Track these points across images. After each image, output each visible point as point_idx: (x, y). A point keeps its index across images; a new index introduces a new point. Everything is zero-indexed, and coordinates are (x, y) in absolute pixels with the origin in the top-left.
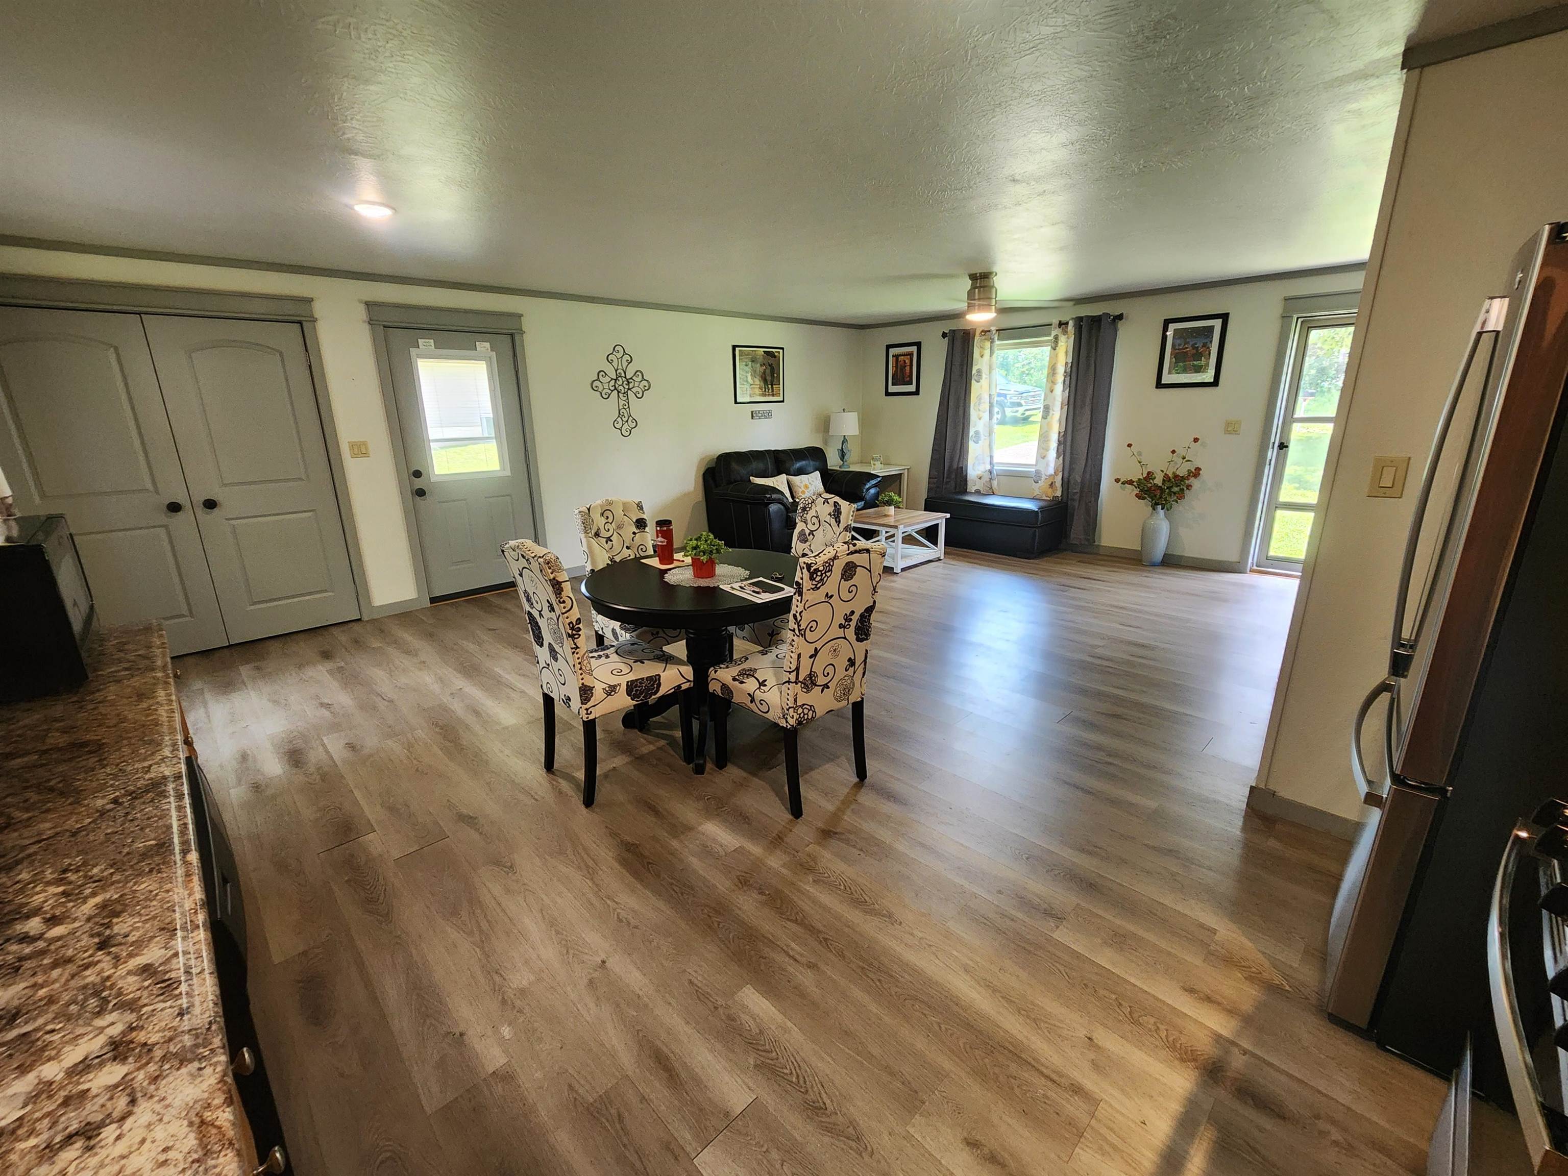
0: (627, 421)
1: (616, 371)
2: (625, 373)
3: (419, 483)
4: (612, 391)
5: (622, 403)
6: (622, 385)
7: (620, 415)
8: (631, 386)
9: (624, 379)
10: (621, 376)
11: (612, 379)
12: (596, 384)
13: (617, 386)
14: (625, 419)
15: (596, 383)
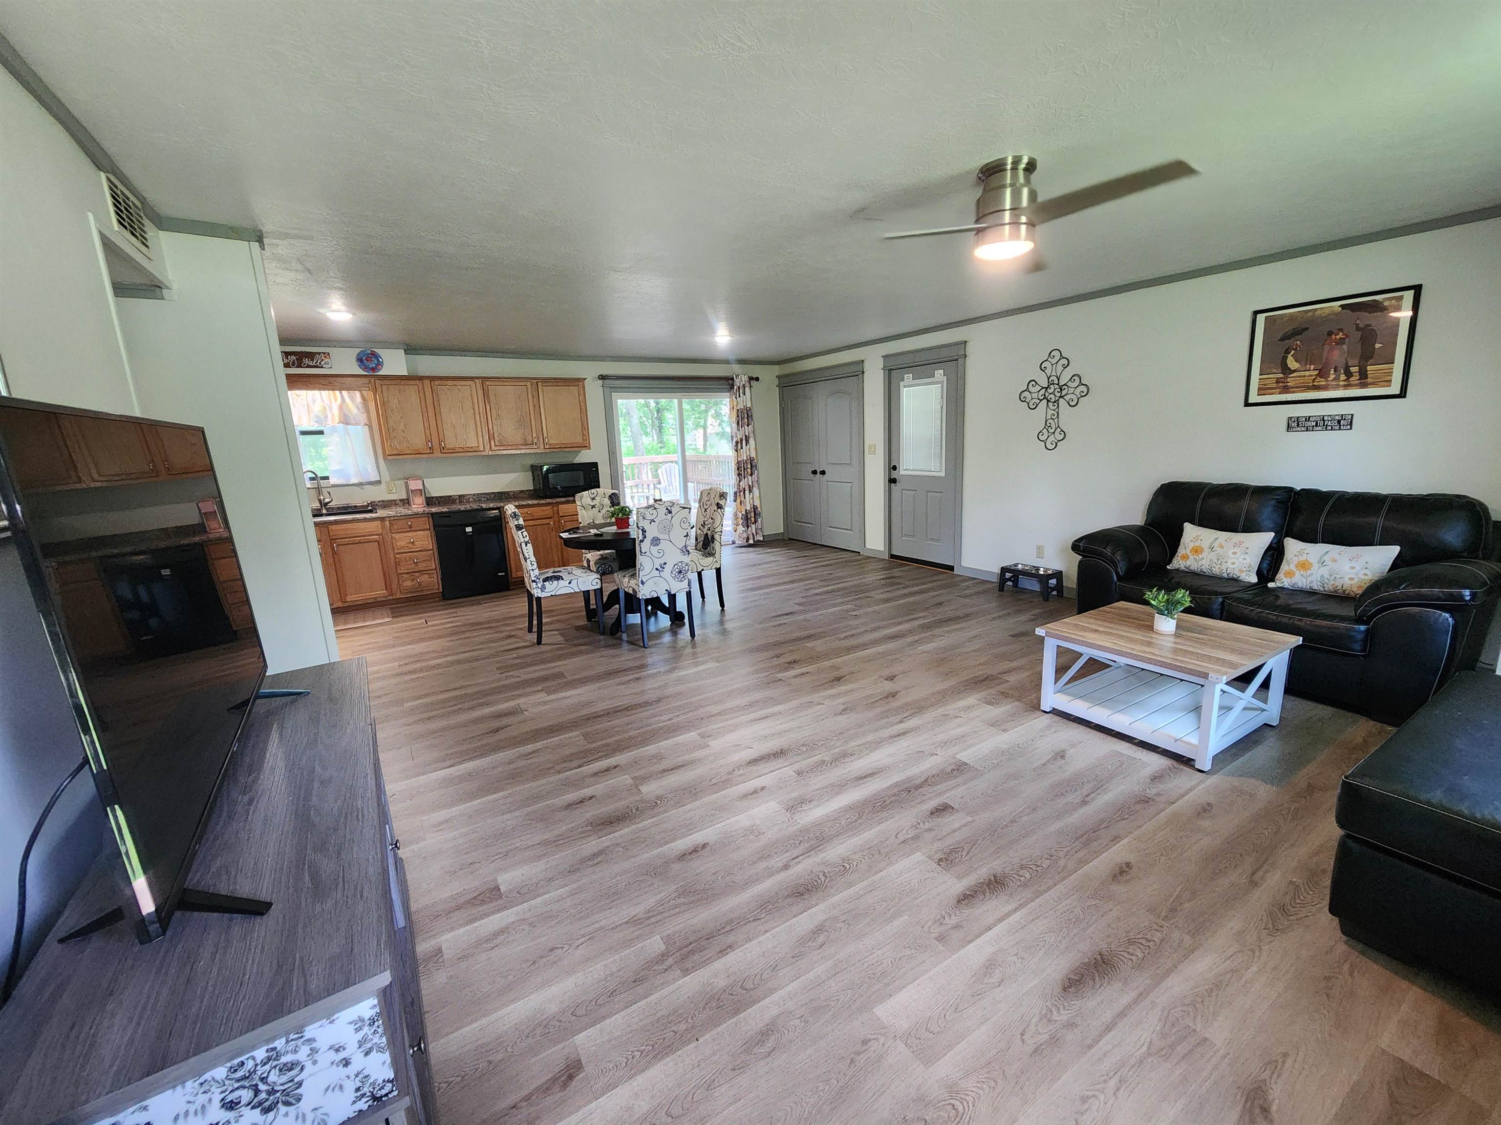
0: (1054, 433)
1: (1048, 379)
2: (1058, 380)
3: (894, 474)
4: (1041, 400)
5: (1050, 412)
6: (1053, 393)
7: (1047, 426)
8: (1064, 393)
9: (1057, 386)
10: (1053, 384)
11: (1043, 388)
12: (1024, 395)
13: (1047, 394)
14: (1053, 431)
15: (1026, 394)
